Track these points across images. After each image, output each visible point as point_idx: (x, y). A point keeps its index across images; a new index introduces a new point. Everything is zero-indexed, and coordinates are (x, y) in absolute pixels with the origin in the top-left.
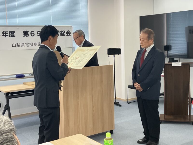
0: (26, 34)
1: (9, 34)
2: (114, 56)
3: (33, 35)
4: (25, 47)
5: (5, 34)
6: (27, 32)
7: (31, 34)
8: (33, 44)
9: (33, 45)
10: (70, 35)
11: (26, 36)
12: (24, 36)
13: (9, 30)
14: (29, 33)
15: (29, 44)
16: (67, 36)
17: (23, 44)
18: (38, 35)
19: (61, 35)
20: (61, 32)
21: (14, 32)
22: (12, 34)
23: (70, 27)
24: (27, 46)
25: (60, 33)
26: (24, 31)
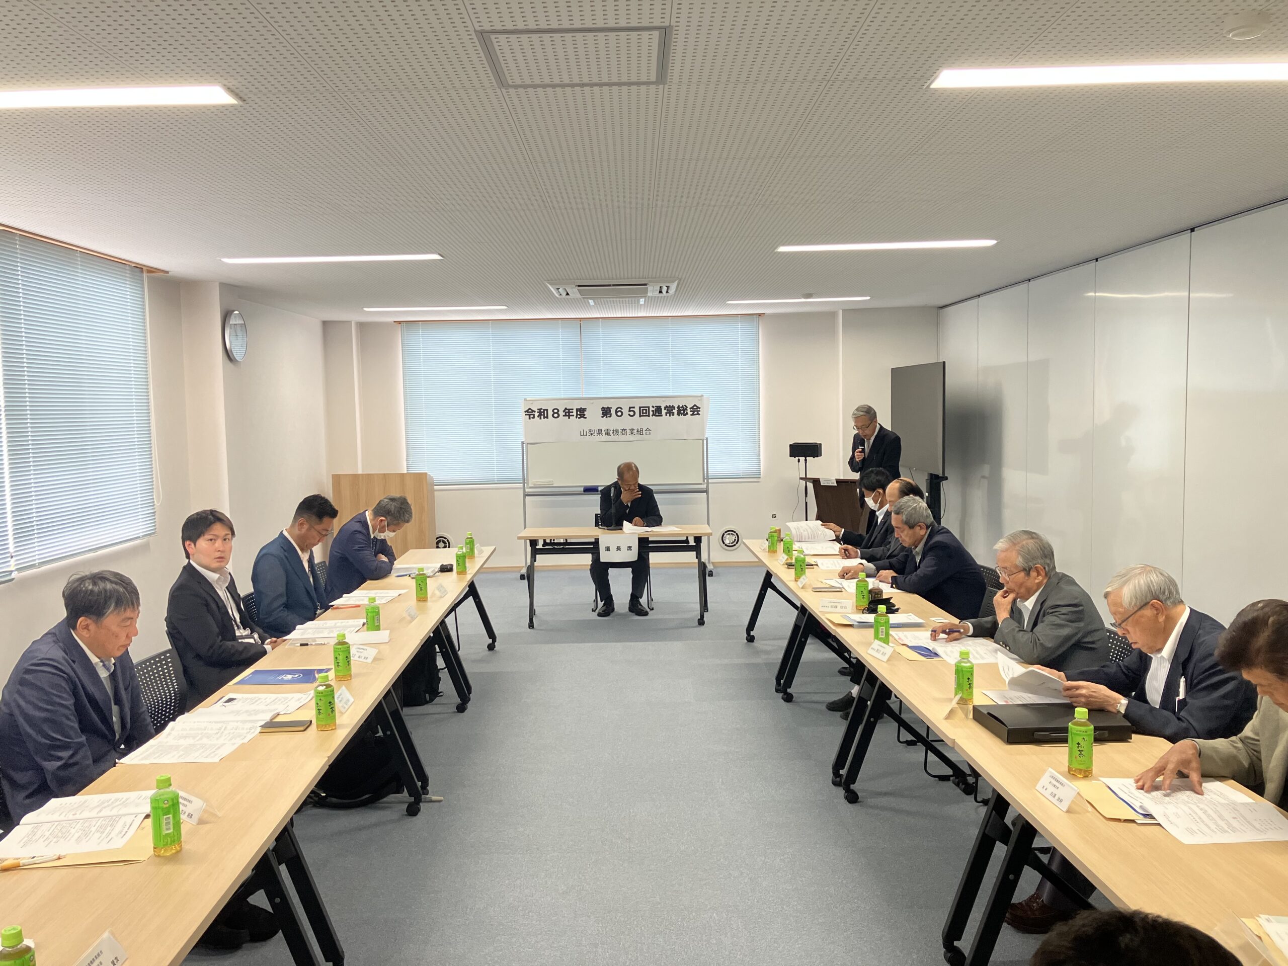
0: (606, 412)
1: (575, 413)
2: (806, 460)
3: (619, 414)
4: (604, 437)
5: (569, 412)
6: (609, 409)
7: (616, 412)
8: (620, 431)
9: (620, 433)
10: (699, 414)
11: (607, 417)
12: (602, 417)
13: (575, 406)
14: (613, 412)
15: (611, 432)
16: (691, 415)
17: (599, 432)
18: (629, 415)
19: (678, 414)
20: (679, 407)
21: (584, 410)
22: (581, 413)
23: (700, 398)
24: (608, 434)
25: (676, 409)
26: (603, 408)
